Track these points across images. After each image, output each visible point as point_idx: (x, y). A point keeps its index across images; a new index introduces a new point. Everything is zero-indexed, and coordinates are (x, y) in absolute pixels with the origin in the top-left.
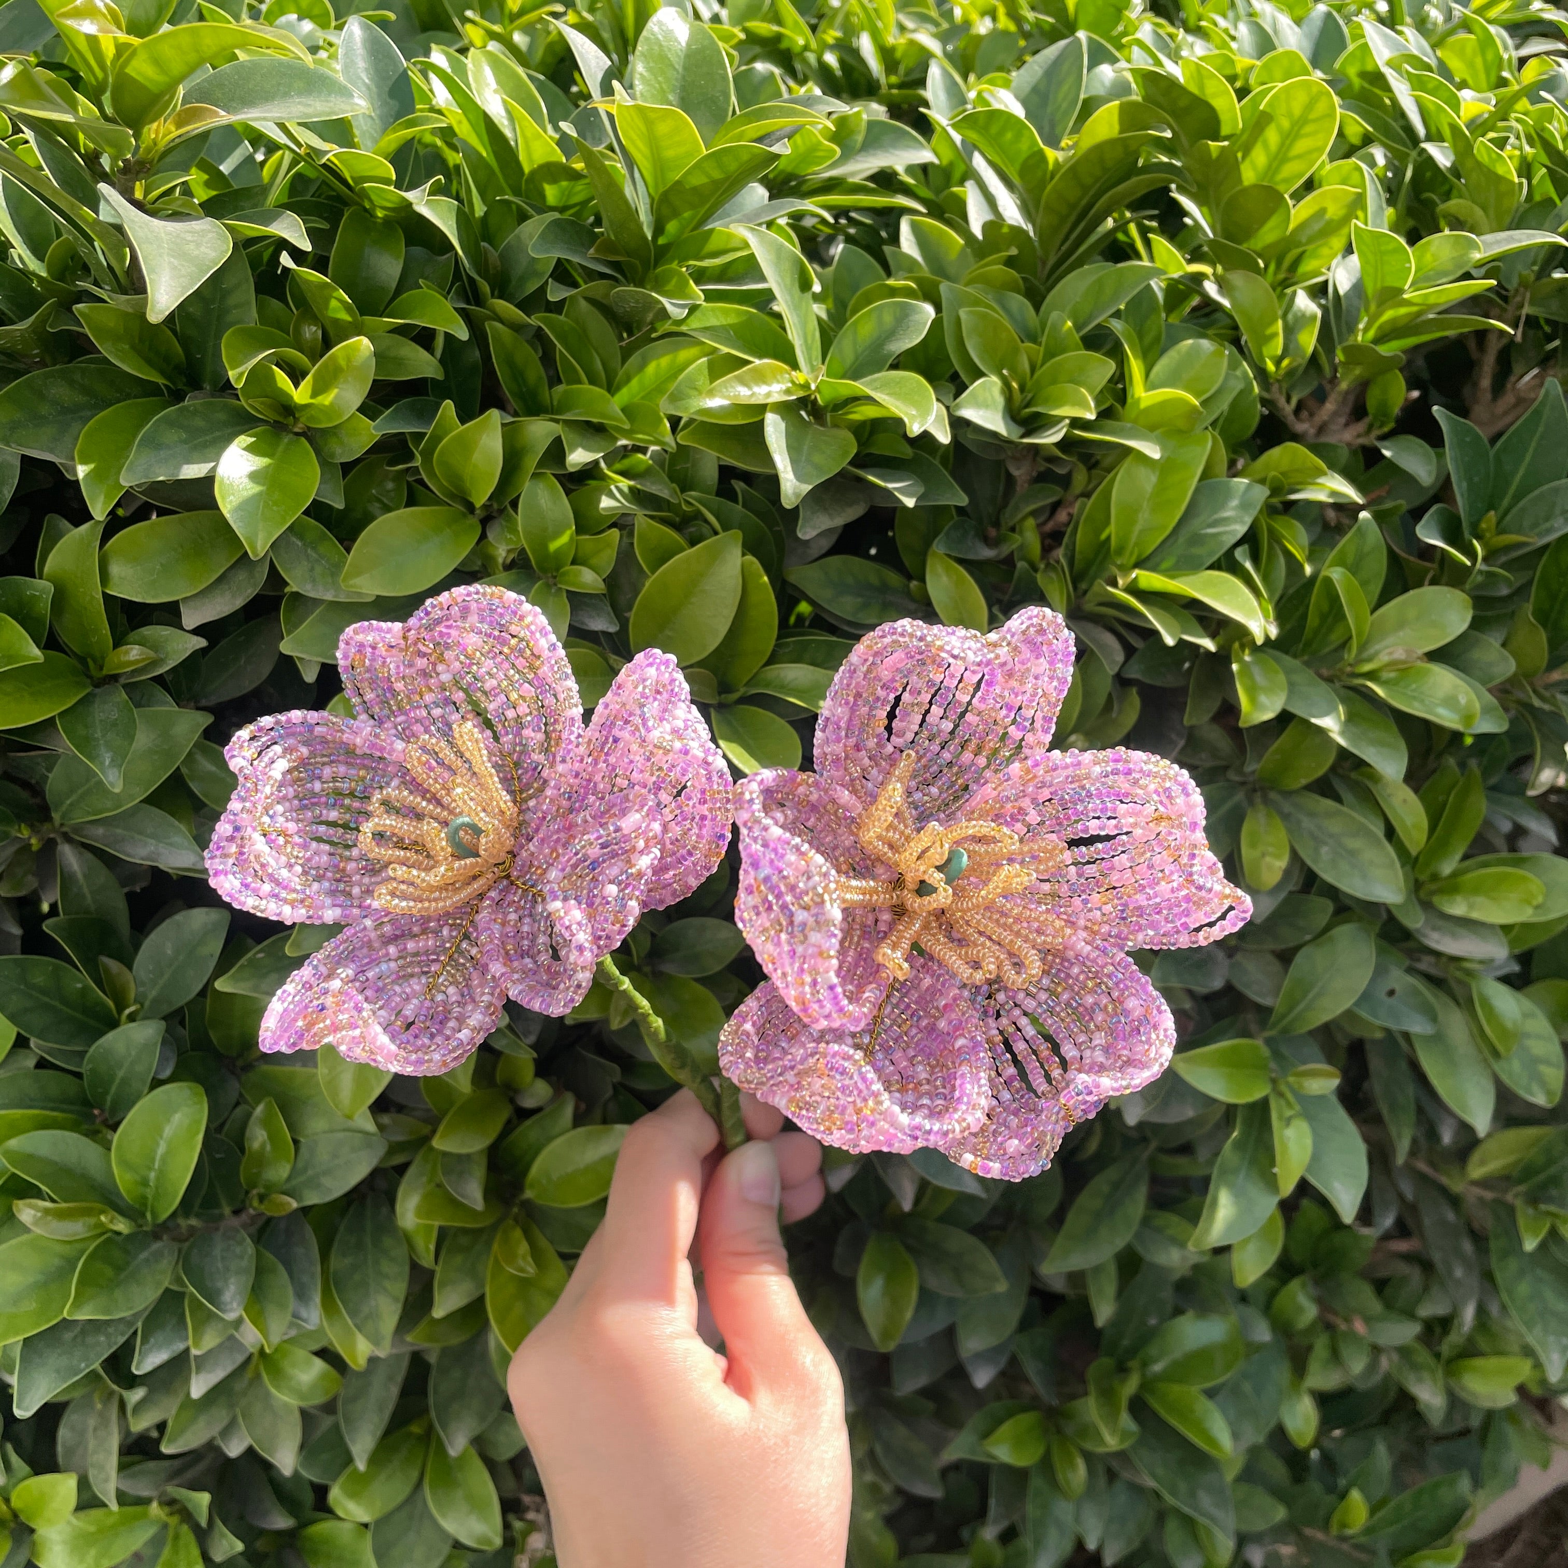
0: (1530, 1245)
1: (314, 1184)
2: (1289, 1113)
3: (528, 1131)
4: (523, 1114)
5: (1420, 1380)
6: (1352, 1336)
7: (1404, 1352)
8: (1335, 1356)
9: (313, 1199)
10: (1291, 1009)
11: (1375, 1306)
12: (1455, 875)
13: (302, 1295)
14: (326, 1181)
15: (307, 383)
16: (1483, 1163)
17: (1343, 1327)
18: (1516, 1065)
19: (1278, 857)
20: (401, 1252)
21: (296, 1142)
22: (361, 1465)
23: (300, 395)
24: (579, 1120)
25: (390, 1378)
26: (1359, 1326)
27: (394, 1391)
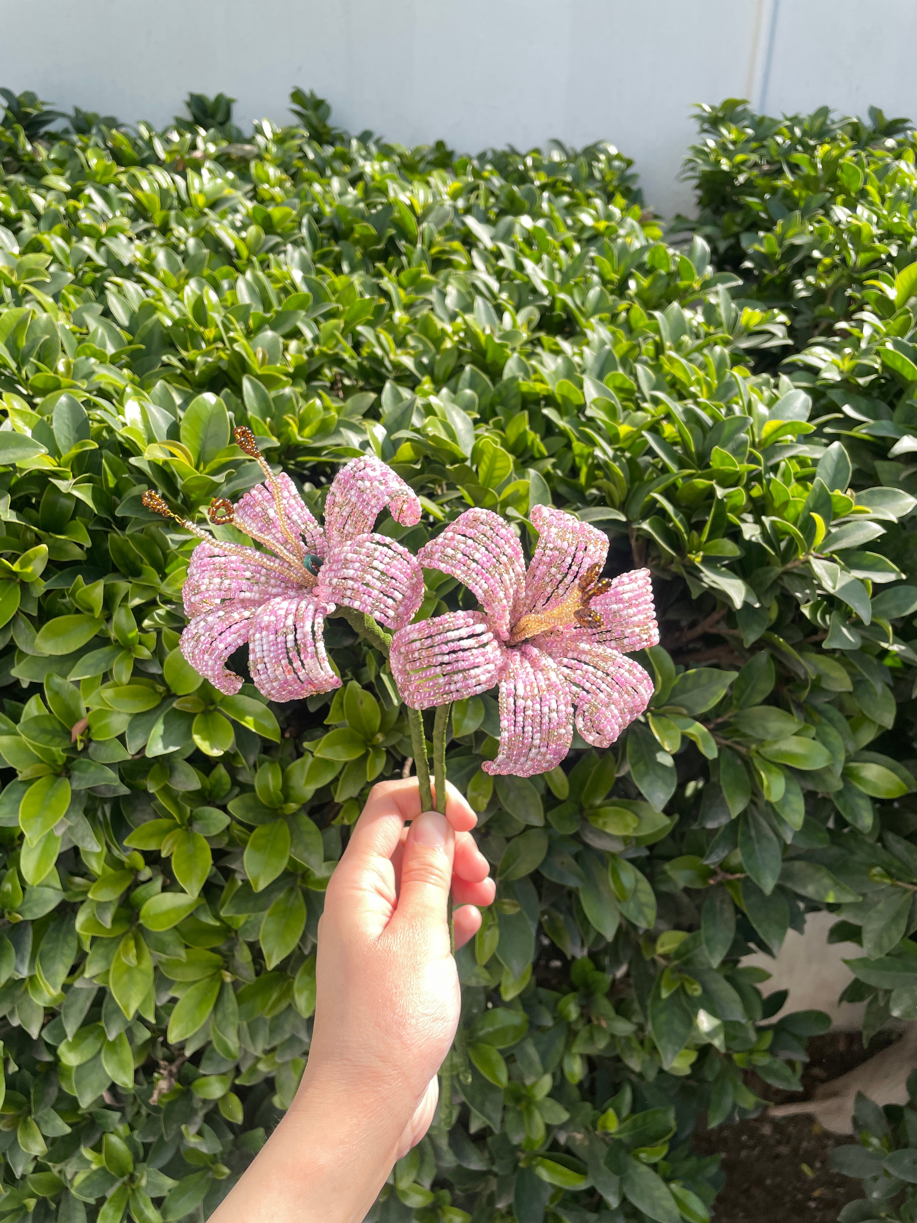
0: (665, 995)
1: (30, 910)
2: (491, 923)
3: (140, 891)
4: (137, 884)
5: (631, 1056)
6: (599, 1027)
7: (627, 1039)
8: (591, 1039)
9: (29, 917)
10: (508, 867)
11: (612, 1013)
12: (600, 807)
13: (22, 961)
14: (35, 910)
15: (17, 563)
16: (662, 945)
17: (595, 1022)
18: (632, 905)
19: (485, 796)
20: (74, 944)
21: (24, 889)
22: (70, 1038)
23: (15, 567)
24: (165, 889)
25: (88, 998)
26: (604, 1024)
27: (88, 1004)
